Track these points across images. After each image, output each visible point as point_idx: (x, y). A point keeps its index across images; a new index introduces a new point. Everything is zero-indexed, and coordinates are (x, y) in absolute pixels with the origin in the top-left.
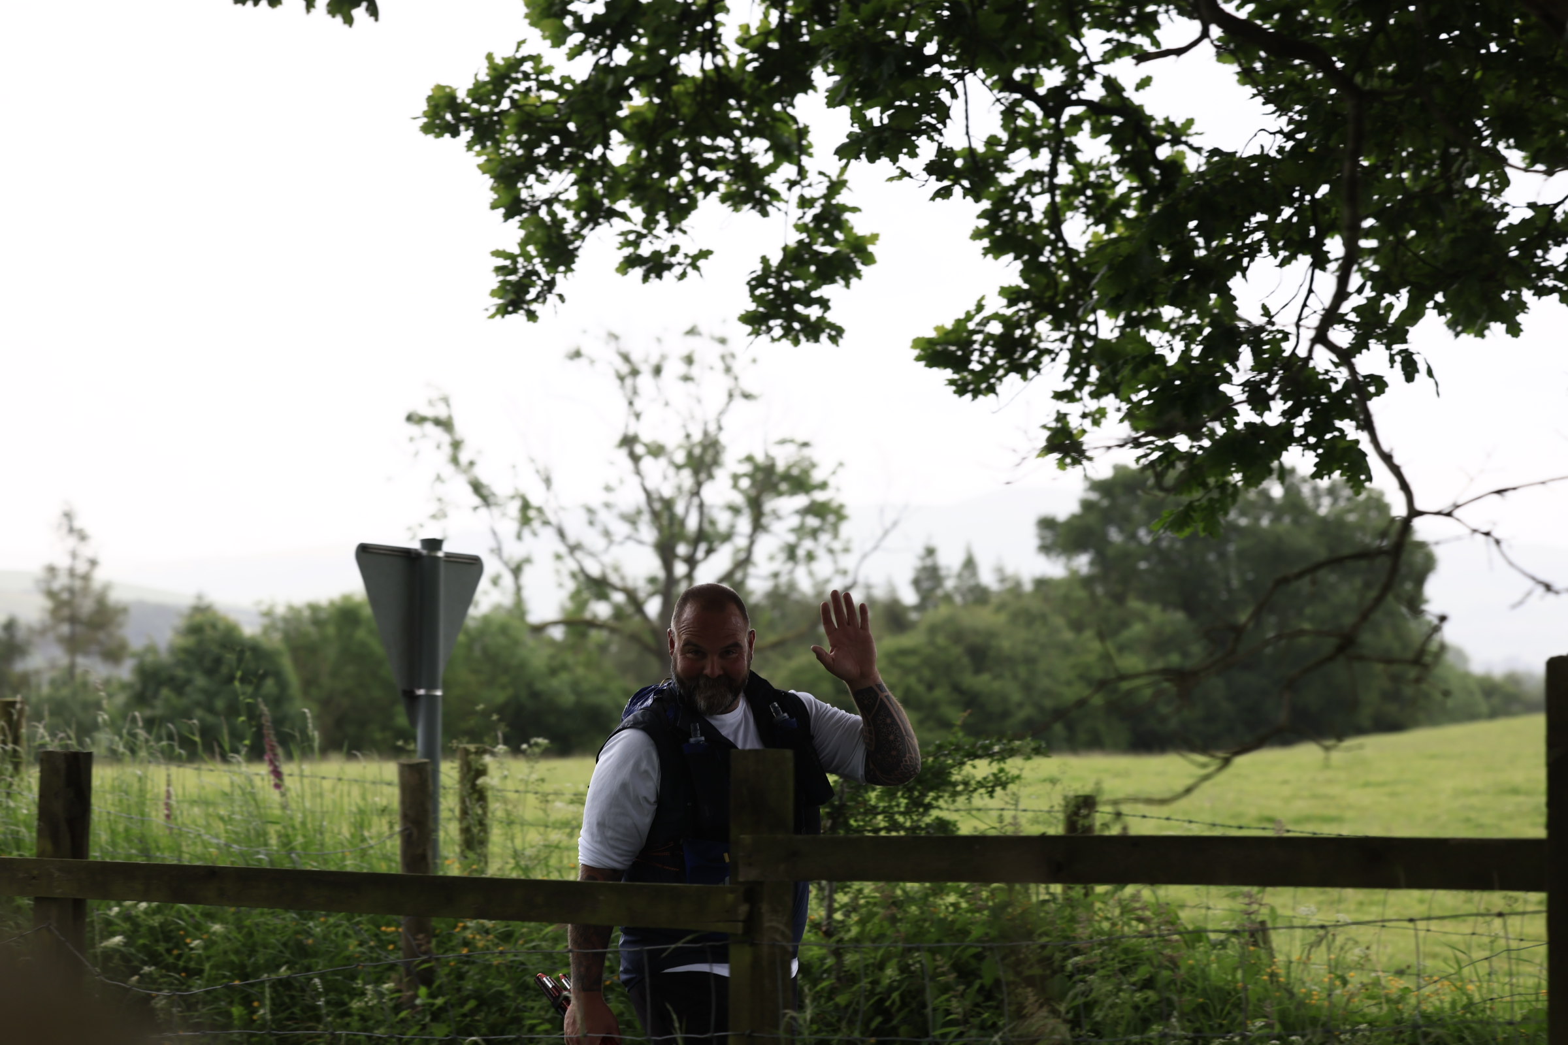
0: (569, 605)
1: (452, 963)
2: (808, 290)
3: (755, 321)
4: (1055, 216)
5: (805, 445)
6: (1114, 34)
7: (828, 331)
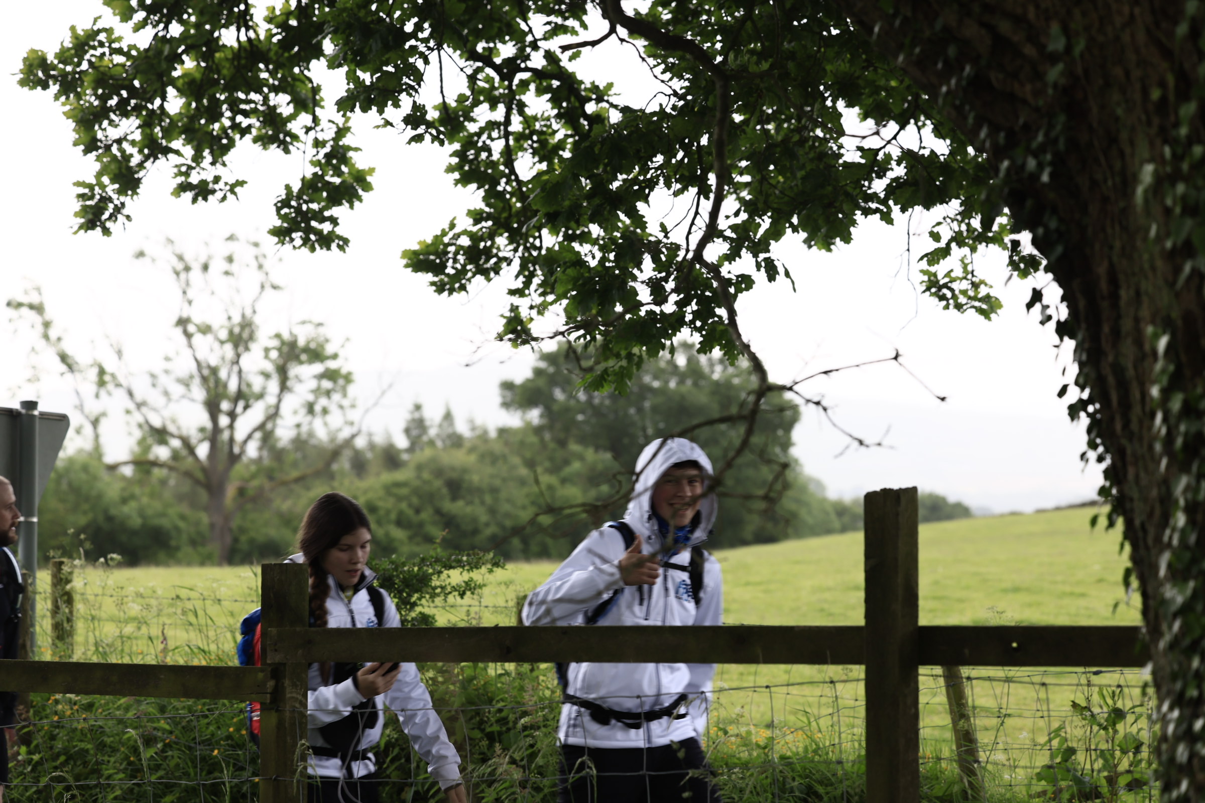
0: (137, 449)
1: (46, 728)
2: (321, 211)
3: (281, 234)
4: (509, 155)
5: (320, 325)
6: (553, 18)
7: (337, 241)
